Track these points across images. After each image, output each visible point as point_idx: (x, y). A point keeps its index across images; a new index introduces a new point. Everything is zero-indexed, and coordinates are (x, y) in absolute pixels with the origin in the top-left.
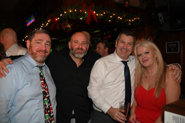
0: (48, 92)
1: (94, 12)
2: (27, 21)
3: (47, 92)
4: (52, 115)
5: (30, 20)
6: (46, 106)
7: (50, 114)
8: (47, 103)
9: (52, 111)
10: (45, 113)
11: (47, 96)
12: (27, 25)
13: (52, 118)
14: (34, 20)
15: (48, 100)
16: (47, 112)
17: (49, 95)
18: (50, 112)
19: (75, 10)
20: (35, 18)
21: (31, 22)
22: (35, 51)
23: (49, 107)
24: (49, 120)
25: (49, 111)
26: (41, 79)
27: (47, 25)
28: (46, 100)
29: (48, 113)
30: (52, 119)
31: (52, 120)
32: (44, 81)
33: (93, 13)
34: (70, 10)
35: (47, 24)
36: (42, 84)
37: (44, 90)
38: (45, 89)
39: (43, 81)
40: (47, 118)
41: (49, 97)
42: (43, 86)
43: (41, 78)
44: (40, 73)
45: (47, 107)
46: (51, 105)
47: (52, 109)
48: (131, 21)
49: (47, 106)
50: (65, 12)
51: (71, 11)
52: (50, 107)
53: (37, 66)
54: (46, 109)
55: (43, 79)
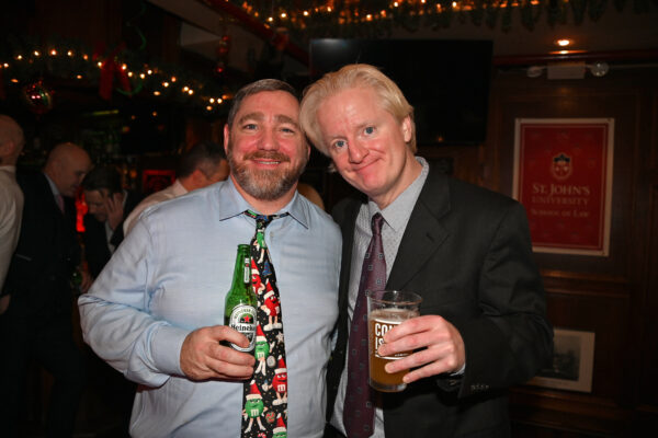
0: (275, 315)
1: (124, 68)
6: (256, 363)
7: (268, 397)
8: (261, 355)
10: (248, 390)
11: (267, 328)
13: (279, 415)
15: (269, 342)
16: (255, 389)
17: (276, 324)
18: (273, 391)
19: (69, 54)
23: (270, 370)
24: (263, 420)
28: (262, 343)
29: (262, 392)
30: (276, 420)
31: (276, 424)
32: (261, 270)
33: (121, 67)
39: (256, 271)
40: (255, 412)
41: (278, 330)
43: (252, 258)
44: (252, 241)
45: (262, 369)
46: (281, 364)
47: (284, 381)
48: (216, 101)
49: (262, 364)
50: (36, 53)
52: (277, 371)
53: (246, 212)
55: (261, 260)
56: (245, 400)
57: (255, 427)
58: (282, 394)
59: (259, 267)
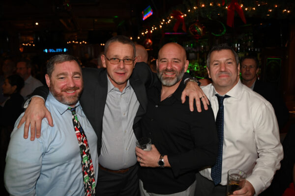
0: (87, 145)
2: (143, 13)
3: (85, 145)
4: (92, 175)
5: (147, 12)
6: (85, 164)
7: (89, 174)
8: (86, 161)
9: (92, 169)
10: (84, 174)
11: (86, 151)
12: (143, 18)
14: (152, 13)
15: (87, 156)
17: (88, 149)
18: (90, 171)
19: (211, 5)
20: (154, 11)
21: (149, 16)
22: (59, 91)
23: (89, 165)
24: (89, 182)
25: (88, 171)
26: (75, 129)
27: (169, 22)
28: (85, 157)
29: (87, 173)
31: (92, 182)
32: (80, 131)
34: (202, 4)
35: (170, 20)
36: (78, 136)
37: (82, 143)
38: (82, 141)
39: (78, 131)
40: (87, 180)
41: (89, 151)
42: (79, 138)
43: (75, 127)
44: (73, 120)
45: (87, 166)
46: (91, 162)
47: (92, 167)
49: (87, 164)
51: (203, 6)
53: (68, 109)
54: (84, 169)
55: (79, 127)
56: (84, 178)
57: (88, 185)
58: (93, 171)
59: (79, 129)
